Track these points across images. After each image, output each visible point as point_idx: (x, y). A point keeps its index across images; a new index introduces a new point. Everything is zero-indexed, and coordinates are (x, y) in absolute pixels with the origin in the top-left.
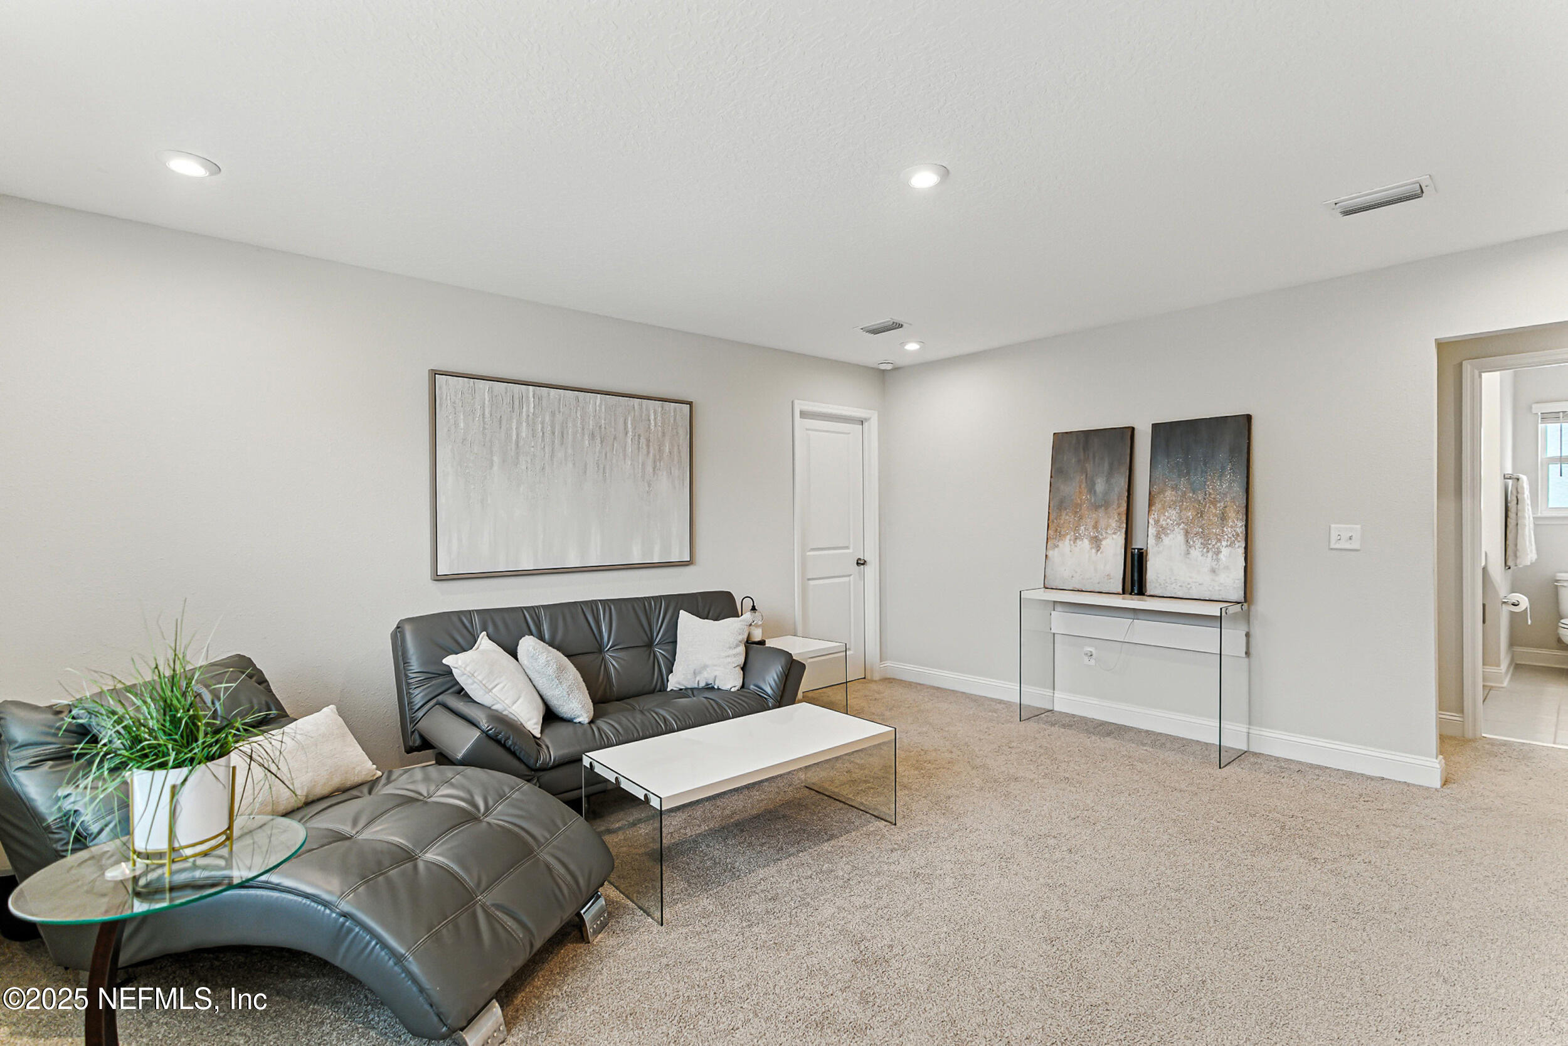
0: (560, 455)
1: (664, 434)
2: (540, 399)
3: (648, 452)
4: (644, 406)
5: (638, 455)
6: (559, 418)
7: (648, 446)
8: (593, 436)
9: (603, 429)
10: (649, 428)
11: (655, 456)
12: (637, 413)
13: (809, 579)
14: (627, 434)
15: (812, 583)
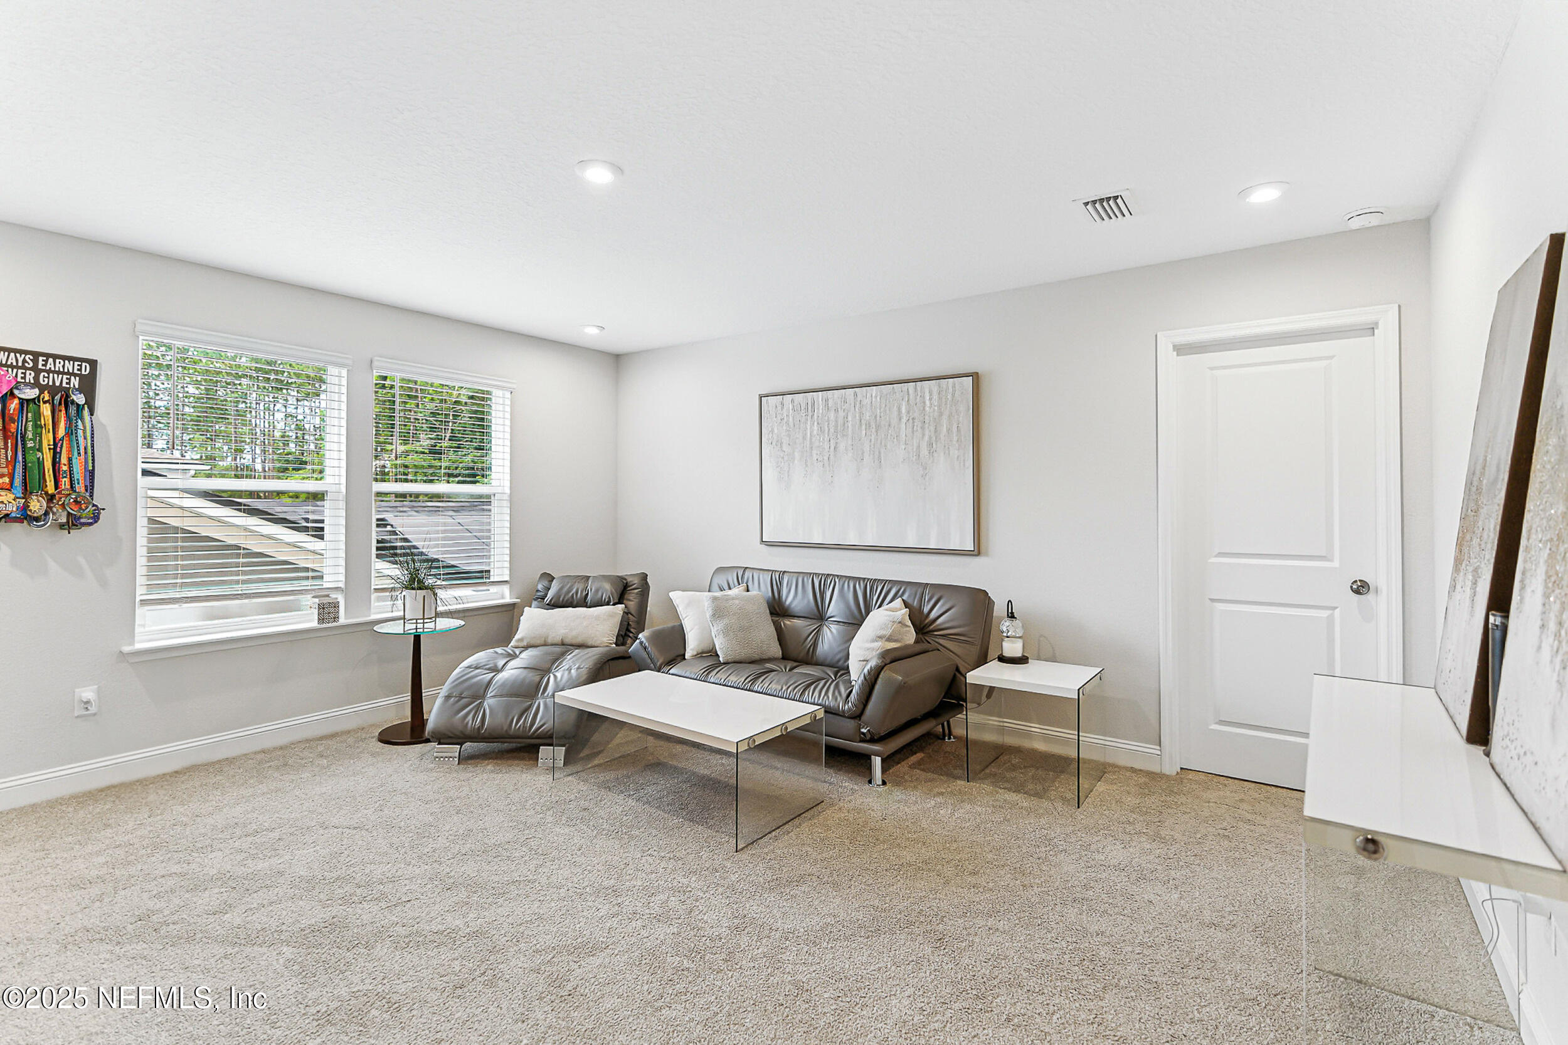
0: (842, 446)
1: (941, 414)
2: (827, 400)
3: (924, 435)
4: (919, 389)
5: (912, 438)
6: (841, 414)
7: (923, 428)
8: (868, 425)
9: (878, 418)
10: (924, 409)
11: (930, 438)
12: (911, 397)
13: (1212, 600)
14: (900, 420)
15: (1220, 606)
